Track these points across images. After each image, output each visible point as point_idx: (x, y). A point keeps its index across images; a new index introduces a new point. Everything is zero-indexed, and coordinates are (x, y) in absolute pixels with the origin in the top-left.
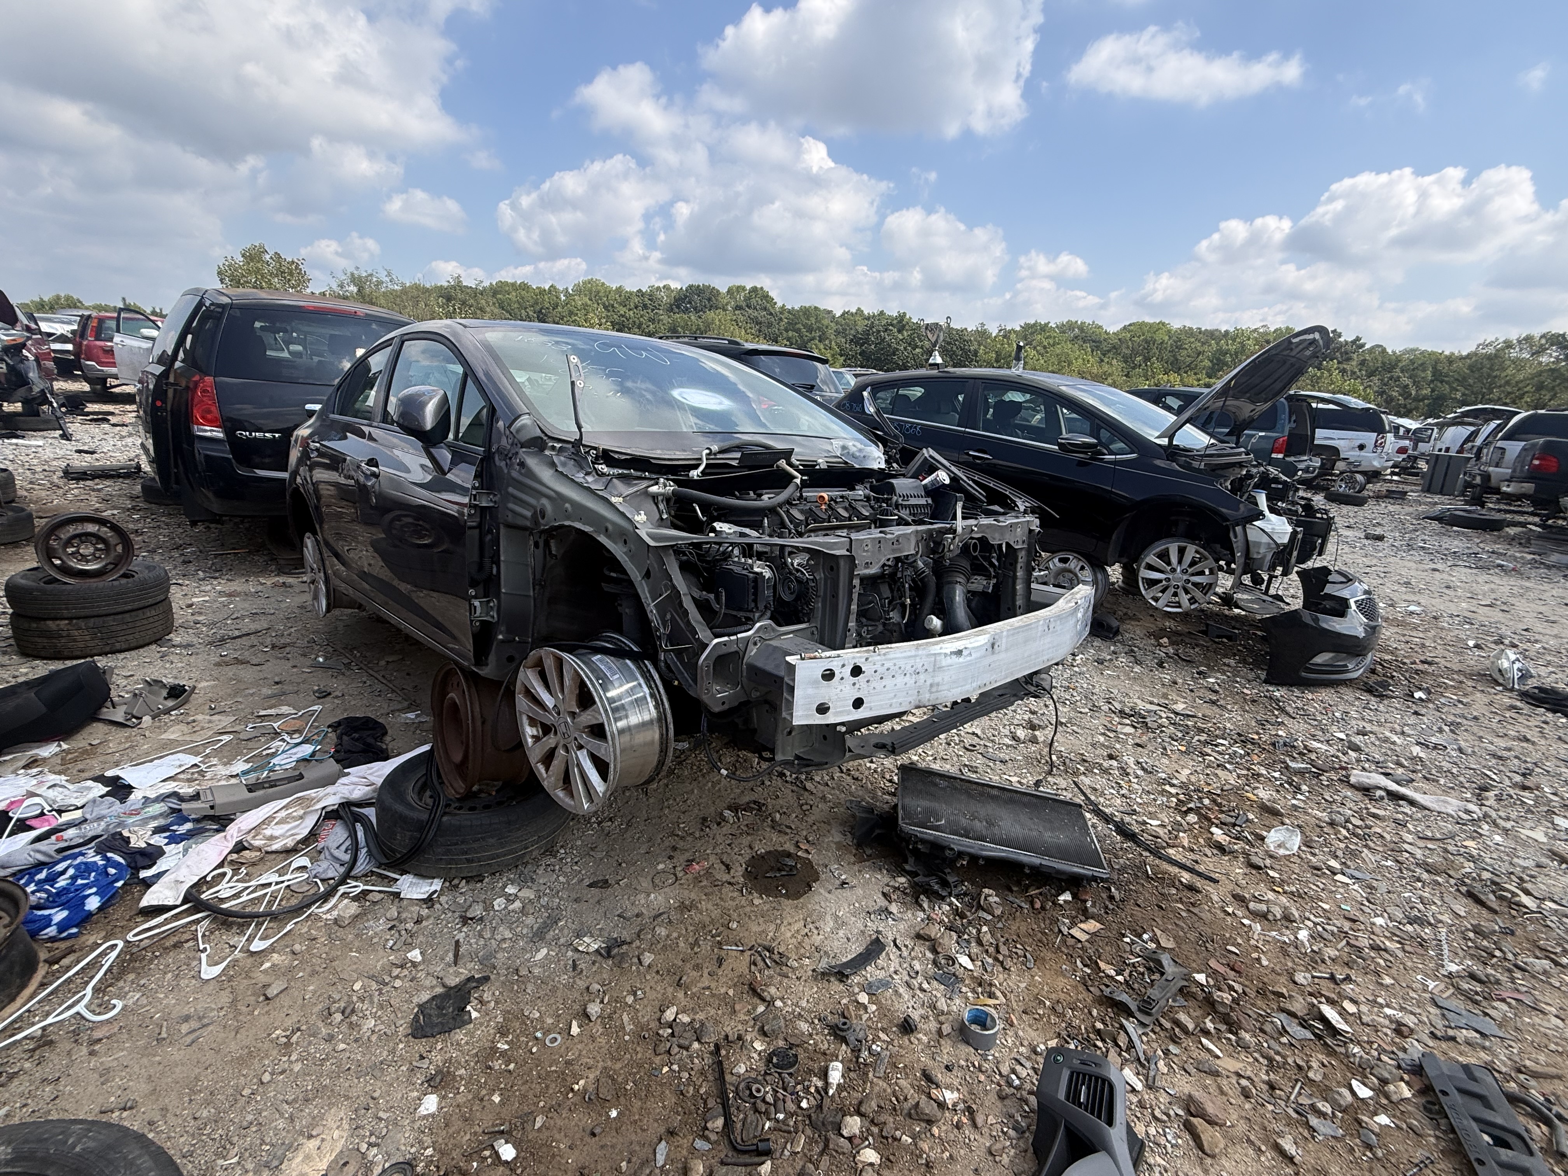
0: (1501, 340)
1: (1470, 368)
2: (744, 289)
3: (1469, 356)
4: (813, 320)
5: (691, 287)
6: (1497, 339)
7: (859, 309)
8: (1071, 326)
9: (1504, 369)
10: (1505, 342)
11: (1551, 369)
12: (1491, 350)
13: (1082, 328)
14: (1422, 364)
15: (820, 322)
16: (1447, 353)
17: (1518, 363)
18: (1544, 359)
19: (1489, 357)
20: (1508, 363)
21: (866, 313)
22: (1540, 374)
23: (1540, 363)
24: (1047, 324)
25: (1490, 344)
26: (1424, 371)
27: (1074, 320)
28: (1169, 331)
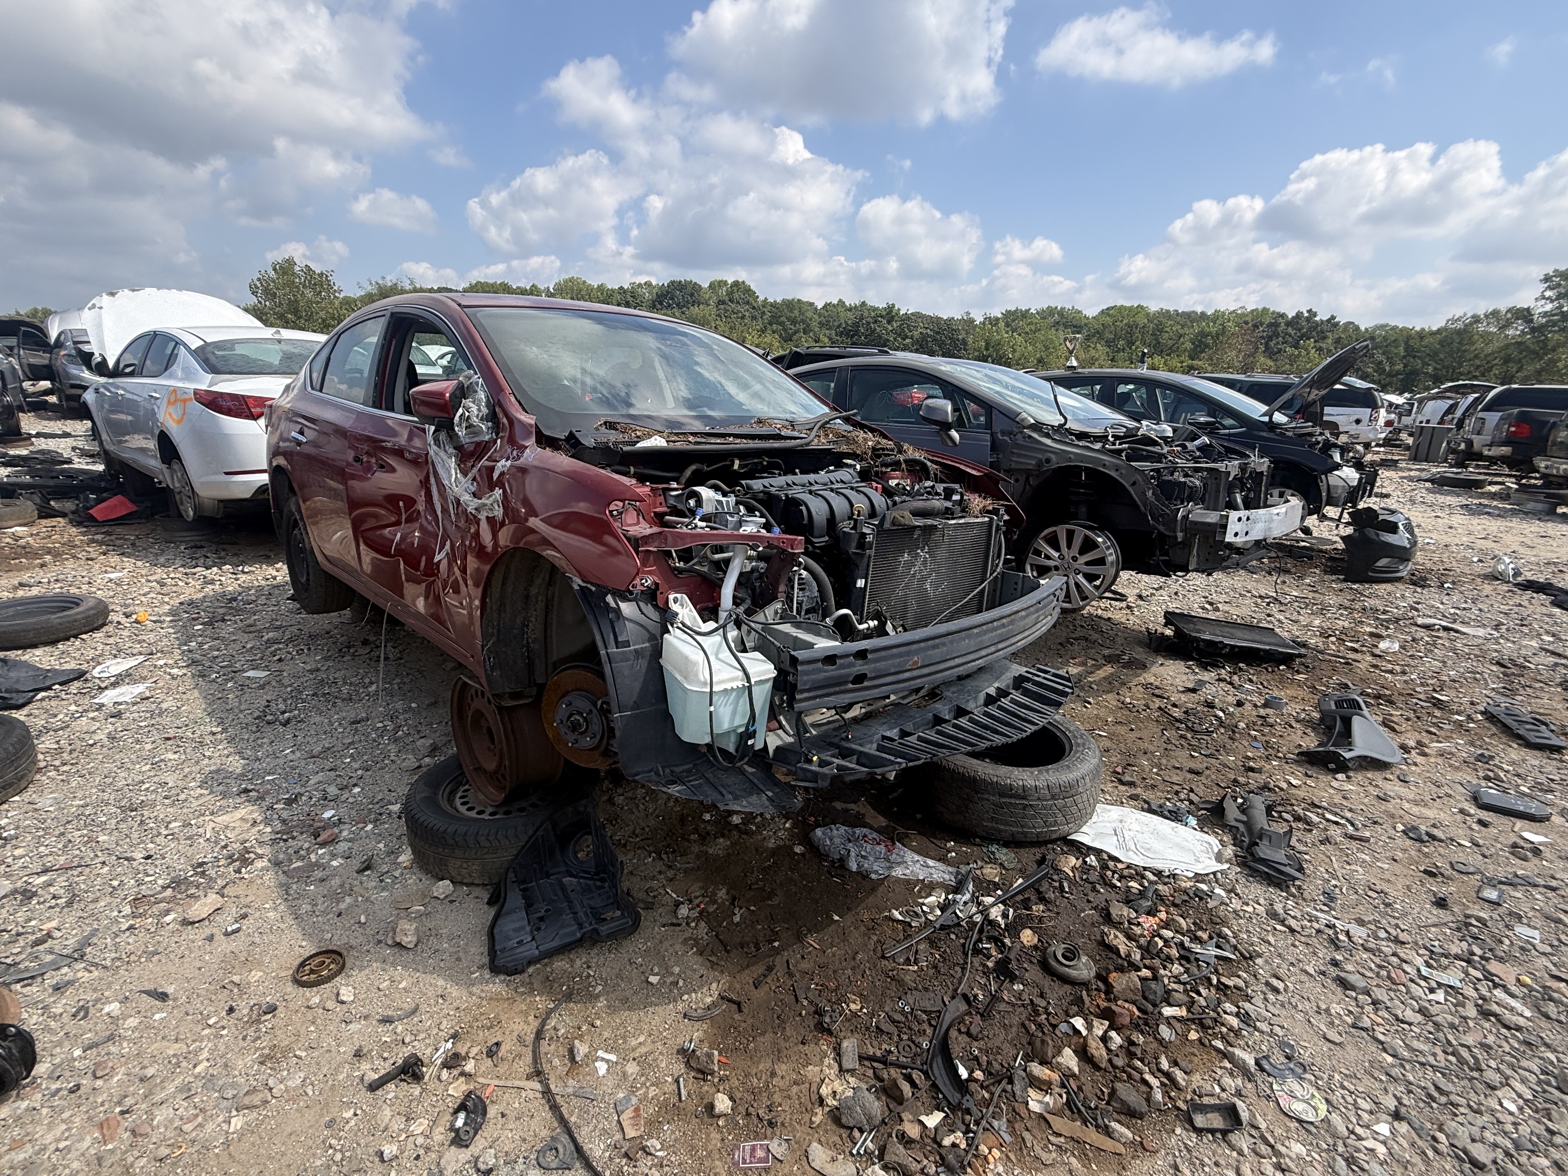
0: (1469, 315)
1: (1441, 343)
2: (725, 283)
3: (1439, 331)
4: (796, 312)
5: (672, 282)
6: (1465, 314)
7: (840, 300)
8: (1051, 311)
9: (1474, 344)
10: (1473, 317)
11: (1517, 343)
12: (1459, 325)
13: (1061, 313)
14: (1395, 341)
15: (803, 314)
16: (1418, 328)
17: (1486, 337)
18: (1510, 332)
19: (1458, 332)
20: (1476, 337)
21: (847, 304)
22: (1507, 346)
23: (1507, 336)
24: (1027, 311)
25: (1459, 319)
26: (1396, 347)
27: (1053, 306)
28: (1148, 314)
